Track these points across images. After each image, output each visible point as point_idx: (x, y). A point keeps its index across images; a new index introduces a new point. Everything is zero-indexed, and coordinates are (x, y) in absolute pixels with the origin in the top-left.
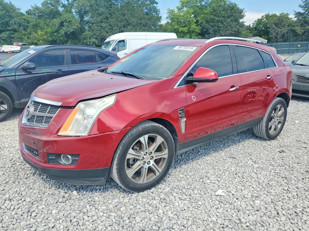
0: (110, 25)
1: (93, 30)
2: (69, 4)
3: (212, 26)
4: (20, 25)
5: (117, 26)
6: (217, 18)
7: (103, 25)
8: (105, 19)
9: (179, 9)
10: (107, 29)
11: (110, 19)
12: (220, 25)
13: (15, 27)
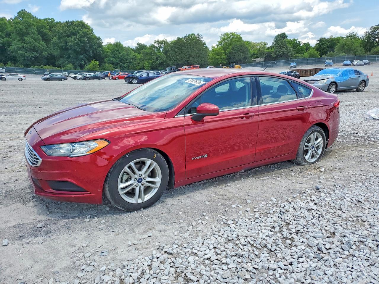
0: (181, 57)
1: (172, 60)
2: (159, 46)
3: (232, 55)
4: (132, 59)
5: (185, 58)
6: (233, 51)
7: (178, 57)
8: (179, 54)
9: (217, 46)
10: (180, 60)
11: (181, 55)
12: (235, 55)
13: (131, 60)
